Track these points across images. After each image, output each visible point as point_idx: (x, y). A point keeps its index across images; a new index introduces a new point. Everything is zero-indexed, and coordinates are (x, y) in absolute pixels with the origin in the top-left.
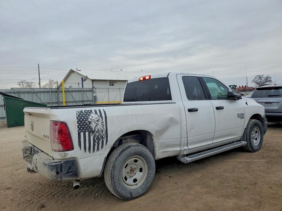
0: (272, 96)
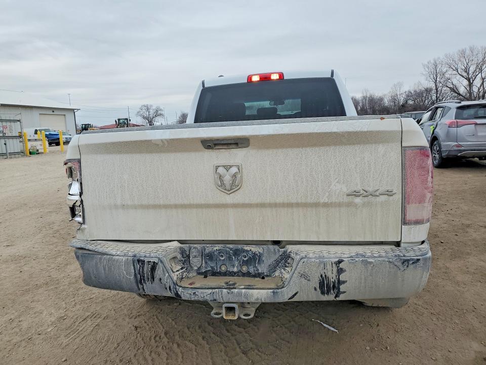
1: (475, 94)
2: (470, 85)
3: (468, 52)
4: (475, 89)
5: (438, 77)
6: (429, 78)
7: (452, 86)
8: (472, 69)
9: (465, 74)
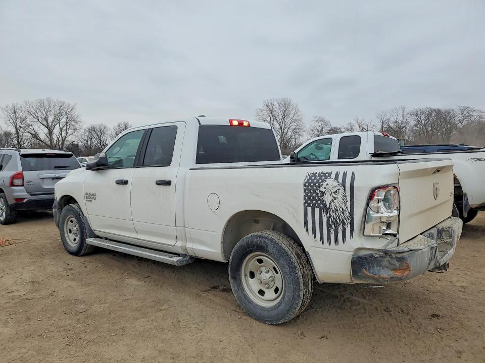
0: (64, 167)
1: (55, 142)
2: (51, 133)
3: (46, 103)
4: (55, 137)
5: (18, 122)
6: (8, 122)
7: (33, 132)
8: (51, 119)
9: (45, 123)
